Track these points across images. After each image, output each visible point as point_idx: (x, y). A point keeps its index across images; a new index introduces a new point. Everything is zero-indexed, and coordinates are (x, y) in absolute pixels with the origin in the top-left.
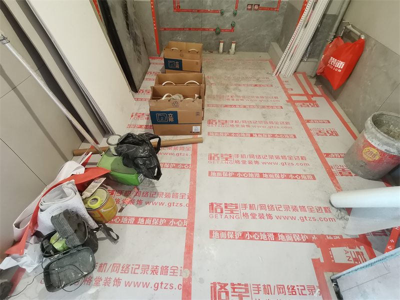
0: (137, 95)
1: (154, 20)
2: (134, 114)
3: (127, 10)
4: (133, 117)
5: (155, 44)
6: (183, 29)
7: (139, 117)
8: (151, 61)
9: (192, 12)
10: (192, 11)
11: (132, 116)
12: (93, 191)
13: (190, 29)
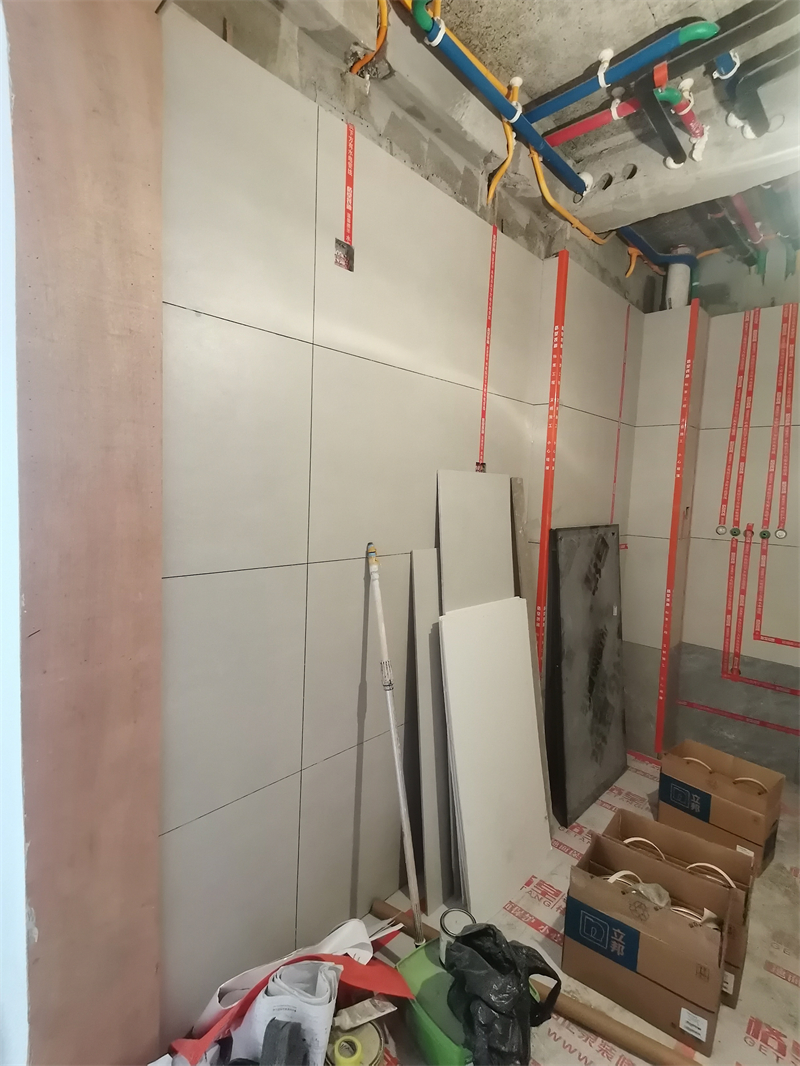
0: (563, 835)
1: (661, 682)
2: (536, 881)
3: (601, 658)
4: (528, 889)
5: (653, 727)
6: (744, 718)
7: (544, 894)
8: (632, 762)
9: (774, 689)
10: (773, 687)
11: (528, 884)
12: (359, 1022)
13: (763, 724)
